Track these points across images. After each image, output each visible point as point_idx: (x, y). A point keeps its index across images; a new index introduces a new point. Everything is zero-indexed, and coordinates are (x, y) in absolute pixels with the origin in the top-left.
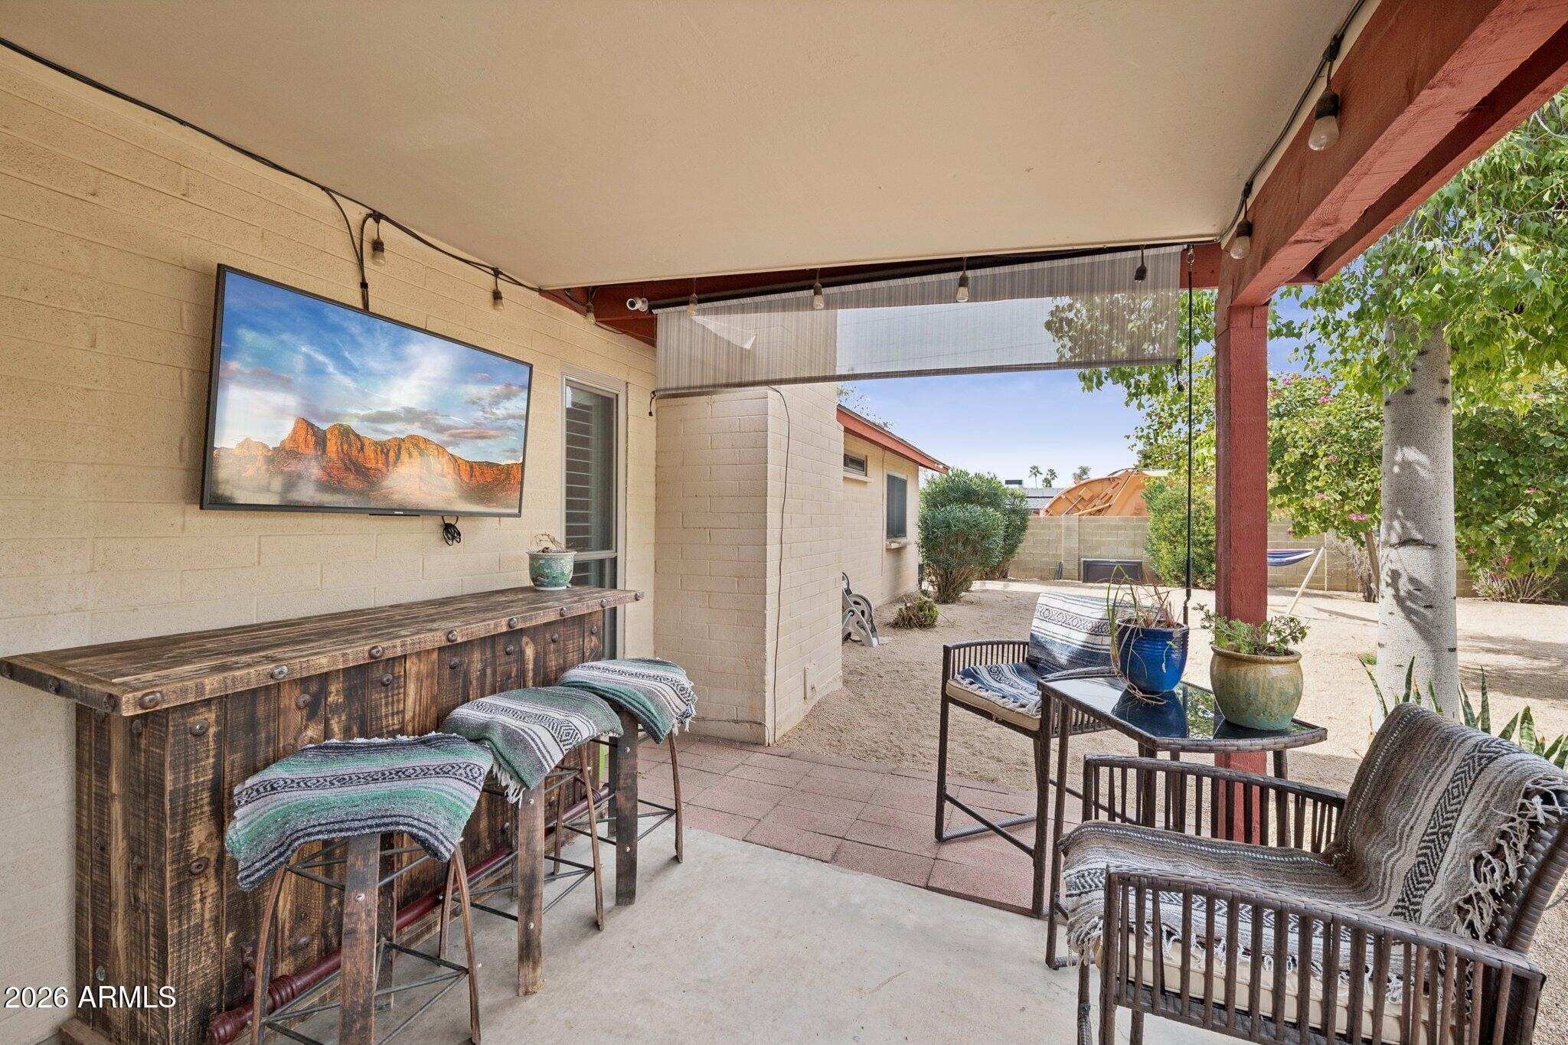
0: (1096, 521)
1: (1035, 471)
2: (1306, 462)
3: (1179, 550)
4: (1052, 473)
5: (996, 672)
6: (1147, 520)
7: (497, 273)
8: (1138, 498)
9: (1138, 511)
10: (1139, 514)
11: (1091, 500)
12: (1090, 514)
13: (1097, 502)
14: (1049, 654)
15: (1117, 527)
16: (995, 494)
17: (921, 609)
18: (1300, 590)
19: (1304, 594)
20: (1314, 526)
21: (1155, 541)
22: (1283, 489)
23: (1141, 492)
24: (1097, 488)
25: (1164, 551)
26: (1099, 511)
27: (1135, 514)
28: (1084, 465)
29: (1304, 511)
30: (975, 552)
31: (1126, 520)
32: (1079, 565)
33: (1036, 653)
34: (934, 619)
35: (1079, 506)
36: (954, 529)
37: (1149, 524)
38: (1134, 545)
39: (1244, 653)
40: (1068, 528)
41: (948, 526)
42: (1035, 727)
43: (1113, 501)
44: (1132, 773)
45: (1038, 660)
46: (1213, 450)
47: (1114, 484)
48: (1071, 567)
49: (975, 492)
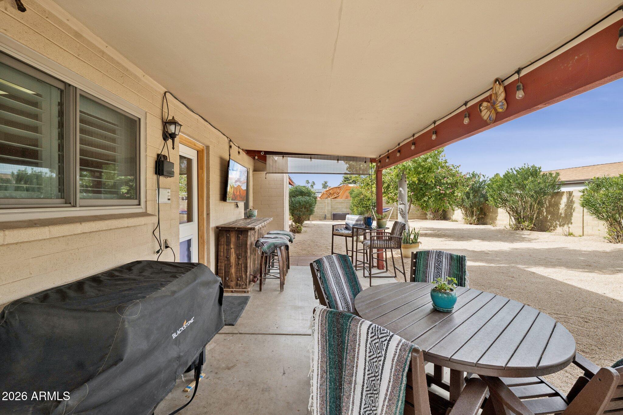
0: (335, 201)
1: (308, 182)
2: (388, 186)
3: (359, 209)
4: (314, 183)
5: (341, 230)
6: (350, 200)
7: (239, 147)
8: (347, 193)
9: (347, 197)
10: (347, 198)
11: (333, 194)
12: (333, 198)
13: (335, 194)
14: (349, 226)
15: (342, 203)
16: (310, 193)
17: (297, 227)
18: (388, 220)
19: (389, 221)
20: (391, 201)
21: (352, 206)
22: (385, 193)
23: (348, 191)
24: (335, 190)
25: (355, 210)
26: (336, 197)
27: (346, 198)
28: (326, 181)
29: (389, 198)
30: (307, 211)
31: (344, 200)
32: (331, 215)
33: (347, 226)
34: (301, 230)
35: (330, 196)
36: (302, 204)
37: (351, 201)
38: (347, 208)
39: (380, 218)
40: (328, 203)
41: (300, 203)
42: (351, 235)
43: (340, 194)
44: (369, 233)
45: (347, 227)
46: (375, 189)
47: (340, 189)
48: (329, 216)
49: (303, 192)
